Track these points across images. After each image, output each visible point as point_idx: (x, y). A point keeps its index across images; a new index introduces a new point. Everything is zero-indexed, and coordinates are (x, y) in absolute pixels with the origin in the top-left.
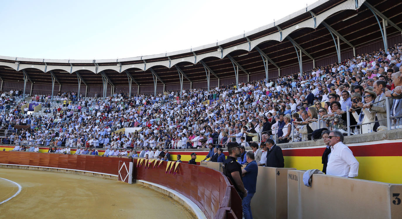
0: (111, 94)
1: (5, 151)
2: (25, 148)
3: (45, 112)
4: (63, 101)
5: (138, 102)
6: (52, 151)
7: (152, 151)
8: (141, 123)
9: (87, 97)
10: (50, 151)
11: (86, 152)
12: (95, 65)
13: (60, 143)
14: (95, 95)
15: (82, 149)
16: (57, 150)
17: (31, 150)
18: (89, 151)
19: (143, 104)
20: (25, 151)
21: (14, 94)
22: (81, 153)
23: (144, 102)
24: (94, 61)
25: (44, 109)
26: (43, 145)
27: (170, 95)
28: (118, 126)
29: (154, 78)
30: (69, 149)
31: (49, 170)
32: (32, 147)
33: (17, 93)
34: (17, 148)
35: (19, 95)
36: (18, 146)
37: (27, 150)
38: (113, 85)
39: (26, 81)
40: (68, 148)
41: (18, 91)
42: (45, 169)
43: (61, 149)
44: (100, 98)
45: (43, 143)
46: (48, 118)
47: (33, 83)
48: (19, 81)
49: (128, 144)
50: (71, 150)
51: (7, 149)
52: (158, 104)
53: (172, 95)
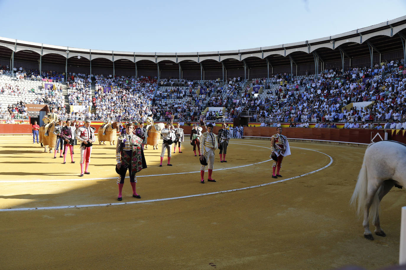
0: (322, 71)
1: (256, 126)
2: (269, 124)
3: (268, 93)
4: (279, 82)
5: (354, 76)
6: (292, 126)
7: (399, 123)
8: (369, 97)
9: (298, 75)
10: (291, 126)
11: (325, 126)
12: (308, 45)
13: (297, 119)
14: (306, 73)
15: (321, 124)
16: (297, 125)
17: (274, 125)
18: (328, 124)
19: (361, 77)
20: (270, 126)
21: (237, 81)
22: (320, 127)
23: (361, 75)
24: (307, 41)
25: (266, 91)
26: (283, 121)
27: (389, 64)
28: (344, 102)
29: (370, 48)
30: (308, 124)
31: (295, 141)
32: (275, 123)
33: (239, 80)
34: (263, 124)
35: (240, 81)
36: (264, 123)
37: (271, 126)
38: (323, 61)
39: (245, 68)
40: (306, 123)
41: (239, 78)
42: (292, 140)
43: (300, 124)
44: (310, 75)
45: (282, 120)
46: (275, 99)
47: (250, 69)
48: (238, 69)
49: (367, 117)
50: (309, 124)
51: (257, 126)
52: (379, 76)
53: (392, 64)
